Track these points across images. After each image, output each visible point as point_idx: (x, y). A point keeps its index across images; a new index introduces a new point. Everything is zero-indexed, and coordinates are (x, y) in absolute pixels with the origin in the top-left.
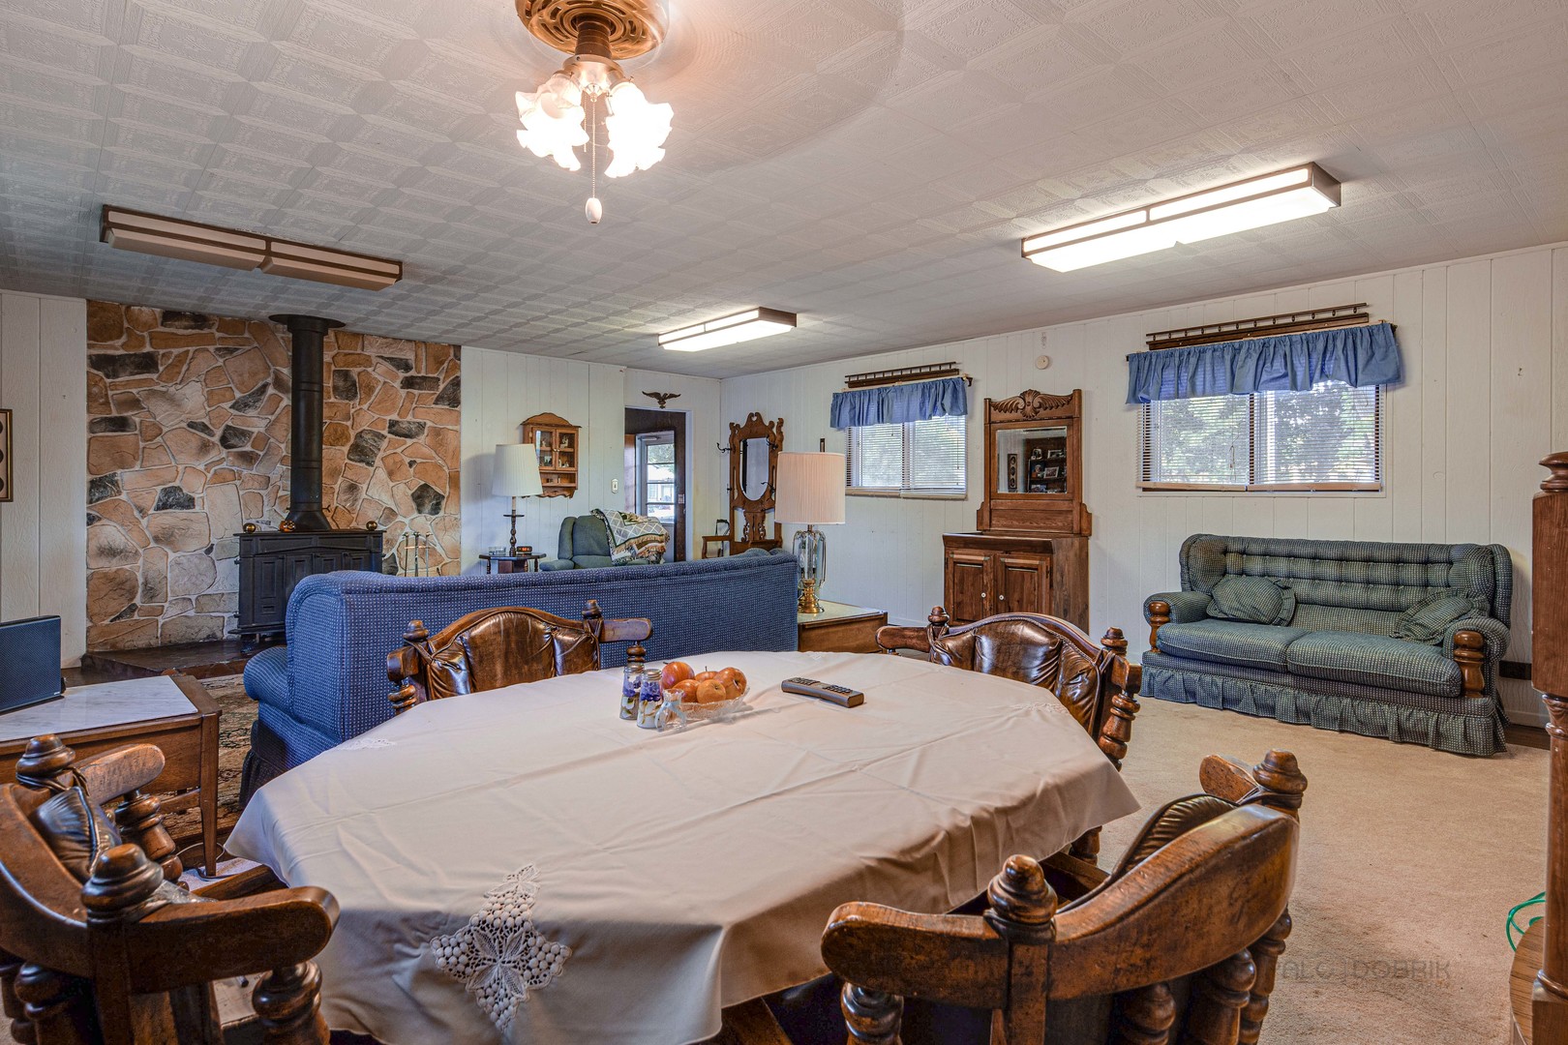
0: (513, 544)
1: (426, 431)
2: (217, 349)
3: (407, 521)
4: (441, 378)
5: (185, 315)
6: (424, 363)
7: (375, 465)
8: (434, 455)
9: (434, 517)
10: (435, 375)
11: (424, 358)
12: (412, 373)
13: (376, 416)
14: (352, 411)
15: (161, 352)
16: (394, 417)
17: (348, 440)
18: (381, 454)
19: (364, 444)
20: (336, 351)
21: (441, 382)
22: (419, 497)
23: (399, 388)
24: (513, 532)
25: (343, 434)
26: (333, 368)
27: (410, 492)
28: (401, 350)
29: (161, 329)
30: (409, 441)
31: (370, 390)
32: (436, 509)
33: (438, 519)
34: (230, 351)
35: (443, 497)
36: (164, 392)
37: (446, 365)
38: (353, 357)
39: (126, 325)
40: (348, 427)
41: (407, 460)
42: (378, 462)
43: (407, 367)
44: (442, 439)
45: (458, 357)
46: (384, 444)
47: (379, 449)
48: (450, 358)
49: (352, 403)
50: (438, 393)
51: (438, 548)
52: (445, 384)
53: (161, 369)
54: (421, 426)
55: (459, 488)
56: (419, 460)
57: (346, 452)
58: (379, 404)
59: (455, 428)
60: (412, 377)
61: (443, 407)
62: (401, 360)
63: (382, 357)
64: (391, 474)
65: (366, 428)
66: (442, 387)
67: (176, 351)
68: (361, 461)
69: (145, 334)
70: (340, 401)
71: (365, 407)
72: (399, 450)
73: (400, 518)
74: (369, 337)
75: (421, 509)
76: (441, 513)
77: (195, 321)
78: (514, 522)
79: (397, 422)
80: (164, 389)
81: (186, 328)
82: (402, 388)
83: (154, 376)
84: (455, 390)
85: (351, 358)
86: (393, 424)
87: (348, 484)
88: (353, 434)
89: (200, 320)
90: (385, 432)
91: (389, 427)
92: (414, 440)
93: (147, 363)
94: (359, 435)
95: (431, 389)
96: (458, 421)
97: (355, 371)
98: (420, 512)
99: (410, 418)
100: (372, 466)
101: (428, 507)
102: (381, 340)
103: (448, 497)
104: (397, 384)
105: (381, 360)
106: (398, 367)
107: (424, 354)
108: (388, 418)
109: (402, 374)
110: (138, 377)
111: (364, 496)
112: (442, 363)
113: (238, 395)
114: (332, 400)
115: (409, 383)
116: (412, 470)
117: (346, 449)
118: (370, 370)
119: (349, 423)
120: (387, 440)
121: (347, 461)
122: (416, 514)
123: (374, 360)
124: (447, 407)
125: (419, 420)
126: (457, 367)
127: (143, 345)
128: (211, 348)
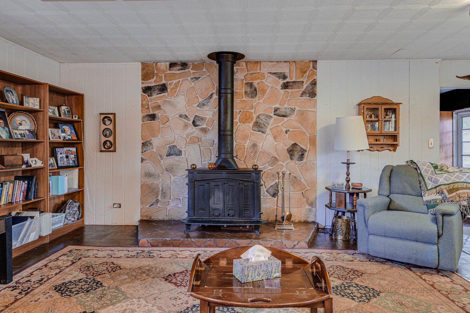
0: (348, 181)
1: (295, 112)
2: (192, 79)
3: (284, 164)
4: (305, 81)
5: (178, 64)
6: (294, 74)
7: (267, 133)
8: (300, 126)
9: (300, 162)
10: (301, 80)
11: (294, 71)
12: (288, 80)
13: (267, 106)
14: (255, 104)
15: (169, 82)
16: (277, 106)
17: (252, 120)
18: (270, 127)
19: (261, 121)
20: (246, 73)
21: (304, 84)
22: (291, 151)
23: (280, 89)
24: (348, 174)
25: (250, 117)
26: (245, 82)
27: (286, 148)
28: (281, 68)
29: (169, 72)
30: (285, 119)
31: (264, 91)
32: (302, 157)
33: (303, 163)
34: (197, 79)
35: (306, 151)
36: (170, 101)
37: (307, 73)
38: (255, 75)
39: (156, 72)
40: (252, 113)
41: (285, 130)
42: (268, 131)
43: (285, 77)
44: (305, 117)
45: (315, 68)
46: (271, 121)
47: (268, 124)
48: (310, 69)
49: (254, 99)
50: (303, 90)
51: (302, 180)
52: (307, 84)
53: (169, 90)
54: (293, 110)
55: (316, 145)
56: (291, 130)
57: (251, 126)
58: (269, 99)
59: (313, 110)
60: (288, 82)
61: (306, 98)
62: (281, 73)
63: (270, 73)
64: (275, 138)
65: (262, 113)
66: (305, 86)
67: (175, 81)
68: (260, 131)
69: (163, 75)
70: (249, 99)
71: (261, 101)
72: (280, 124)
73: (280, 163)
74: (263, 63)
75: (292, 157)
76: (305, 160)
77: (182, 66)
78: (348, 168)
79: (279, 108)
80: (170, 100)
81: (179, 70)
82: (282, 89)
83: (166, 94)
84: (313, 88)
85: (254, 75)
86: (276, 110)
87: (252, 143)
88: (255, 116)
89: (184, 65)
90: (272, 115)
91: (274, 112)
92: (288, 118)
93: (163, 88)
94: (258, 117)
95: (299, 88)
96: (315, 106)
97: (255, 83)
98: (291, 159)
99: (286, 106)
100: (265, 133)
101: (297, 156)
102: (270, 64)
103: (309, 151)
104: (279, 87)
105: (270, 75)
106: (279, 77)
107: (295, 68)
108: (274, 107)
109: (282, 82)
110: (160, 95)
111: (261, 150)
112: (305, 72)
113: (200, 100)
114: (245, 99)
115: (286, 86)
116: (287, 135)
117: (251, 125)
118: (264, 81)
119: (253, 111)
120: (273, 119)
121: (252, 131)
122: (289, 161)
123: (266, 75)
124: (308, 98)
125: (291, 107)
126: (315, 74)
127: (161, 80)
128: (189, 78)
